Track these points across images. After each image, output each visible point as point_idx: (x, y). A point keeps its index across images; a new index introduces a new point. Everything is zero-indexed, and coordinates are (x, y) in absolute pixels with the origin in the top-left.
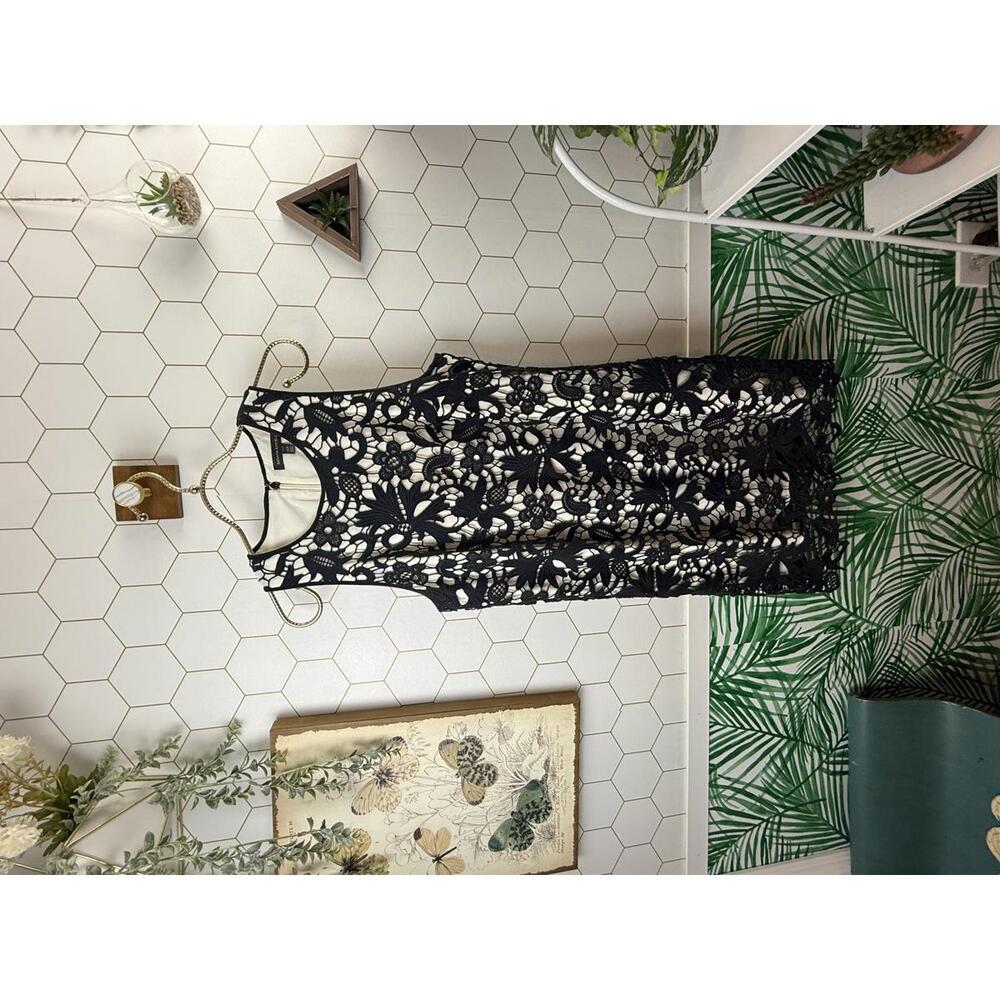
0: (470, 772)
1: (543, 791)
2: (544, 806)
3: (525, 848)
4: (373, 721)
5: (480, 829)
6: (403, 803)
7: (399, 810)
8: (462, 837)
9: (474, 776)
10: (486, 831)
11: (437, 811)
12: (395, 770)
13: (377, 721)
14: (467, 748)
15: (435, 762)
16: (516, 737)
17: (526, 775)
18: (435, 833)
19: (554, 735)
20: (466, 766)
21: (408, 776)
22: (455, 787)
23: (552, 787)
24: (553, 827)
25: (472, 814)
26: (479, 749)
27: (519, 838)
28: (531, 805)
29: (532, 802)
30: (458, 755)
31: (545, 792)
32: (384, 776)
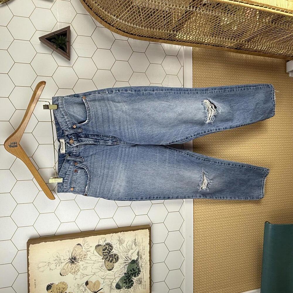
0: (108, 257)
1: (137, 264)
2: (137, 271)
3: (130, 288)
4: (68, 238)
5: (112, 281)
7: (79, 273)
8: (105, 284)
9: (109, 259)
10: (114, 281)
12: (78, 257)
13: (70, 238)
14: (106, 248)
15: (94, 254)
16: (126, 243)
17: (130, 258)
18: (94, 283)
19: (141, 241)
20: (106, 255)
21: (83, 259)
22: (102, 263)
23: (140, 262)
24: (141, 279)
25: (109, 274)
26: (111, 248)
27: (128, 284)
28: (132, 270)
29: (133, 269)
30: (103, 250)
31: (138, 265)
32: (73, 260)
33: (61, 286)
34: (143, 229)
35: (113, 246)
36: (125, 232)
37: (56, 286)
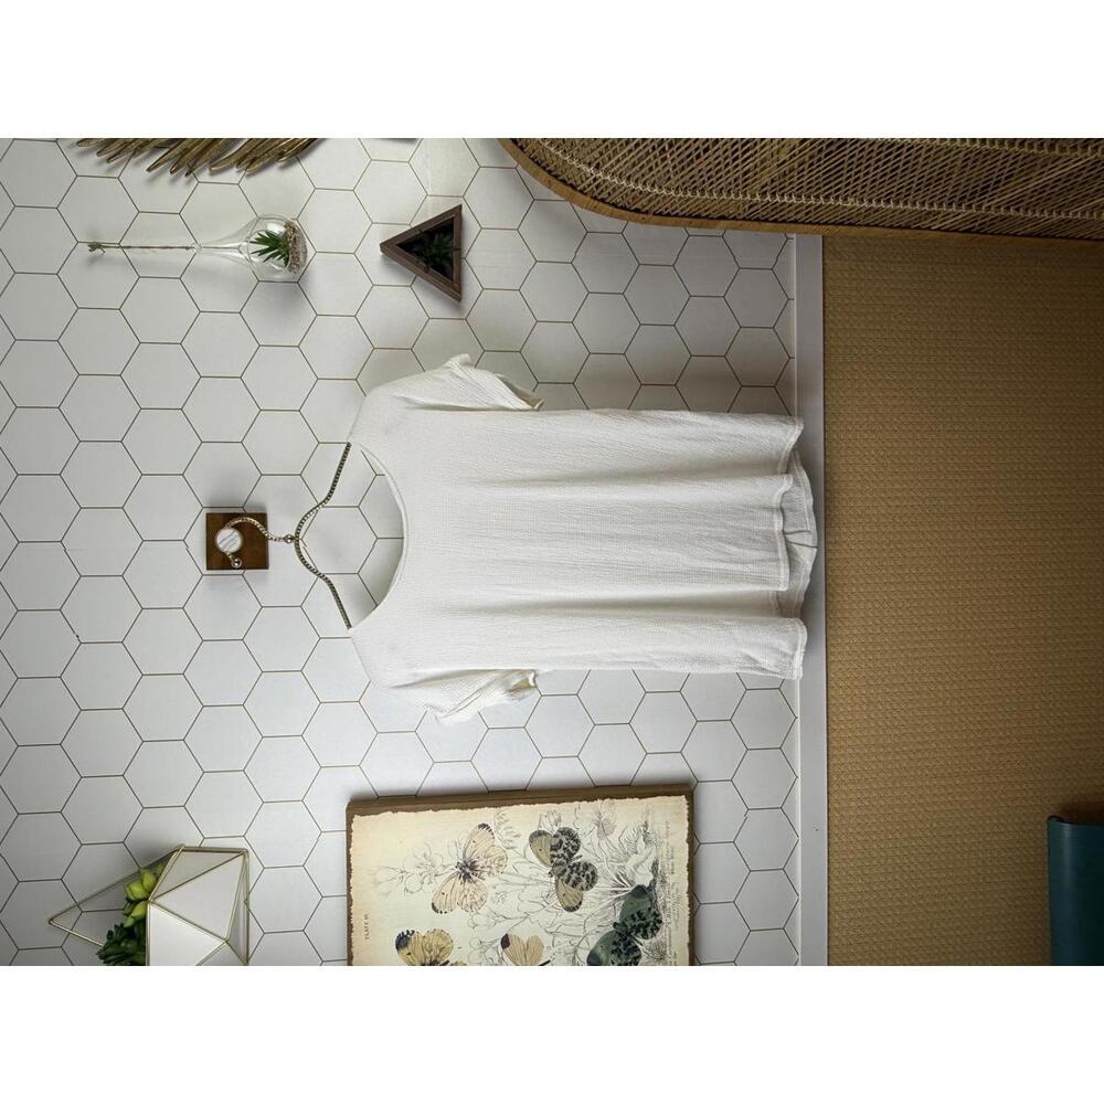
0: (565, 870)
1: (651, 900)
2: (652, 919)
4: (456, 805)
5: (576, 941)
6: (489, 902)
8: (556, 949)
9: (569, 877)
10: (584, 944)
11: (527, 916)
12: (480, 863)
13: (461, 805)
14: (561, 842)
15: (525, 857)
16: (617, 832)
17: (631, 878)
18: (525, 942)
19: (663, 831)
20: (561, 864)
21: (494, 871)
22: (546, 888)
23: (661, 895)
24: (664, 945)
25: (569, 922)
26: (574, 844)
27: (623, 956)
28: (636, 916)
29: (638, 913)
30: (551, 849)
31: (653, 902)
32: (468, 870)
33: (436, 941)
34: (669, 794)
35: (580, 837)
36: (615, 800)
37: (421, 939)
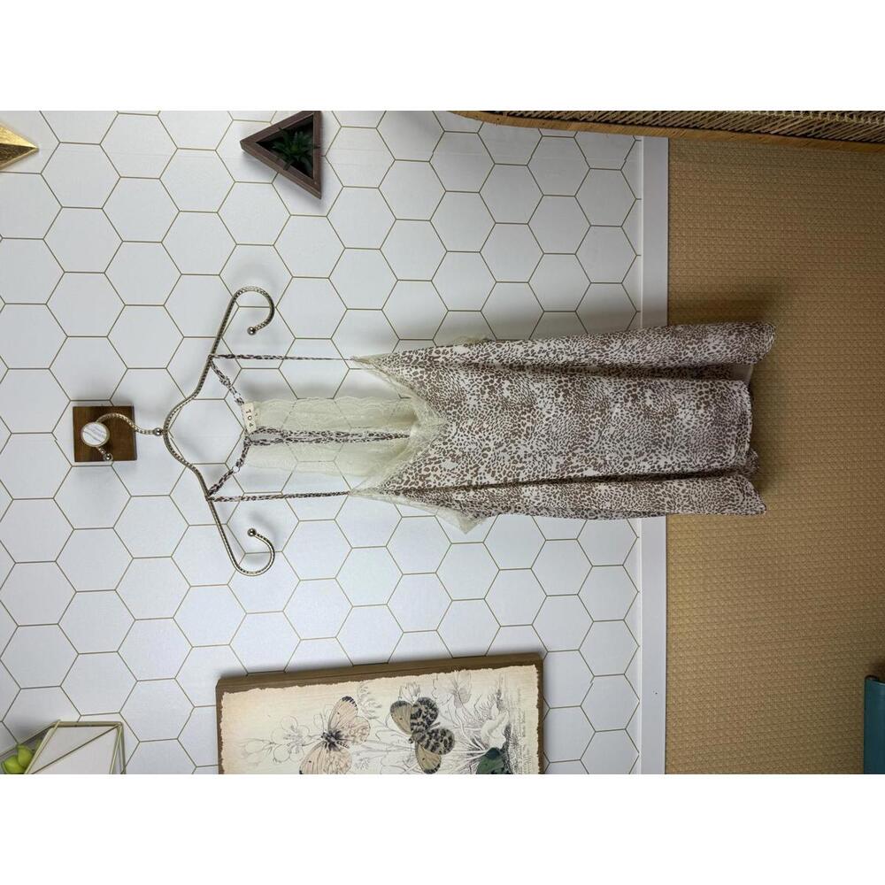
0: (424, 737)
1: (504, 761)
9: (428, 743)
12: (344, 733)
14: (420, 711)
15: (387, 726)
16: (472, 700)
17: (485, 742)
19: (515, 698)
20: (421, 731)
22: (408, 753)
23: (513, 755)
26: (433, 712)
30: (412, 718)
31: (507, 762)
32: (333, 739)
34: (521, 664)
36: (470, 671)
